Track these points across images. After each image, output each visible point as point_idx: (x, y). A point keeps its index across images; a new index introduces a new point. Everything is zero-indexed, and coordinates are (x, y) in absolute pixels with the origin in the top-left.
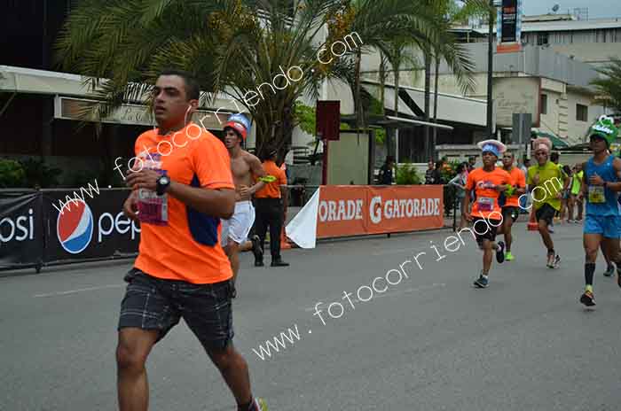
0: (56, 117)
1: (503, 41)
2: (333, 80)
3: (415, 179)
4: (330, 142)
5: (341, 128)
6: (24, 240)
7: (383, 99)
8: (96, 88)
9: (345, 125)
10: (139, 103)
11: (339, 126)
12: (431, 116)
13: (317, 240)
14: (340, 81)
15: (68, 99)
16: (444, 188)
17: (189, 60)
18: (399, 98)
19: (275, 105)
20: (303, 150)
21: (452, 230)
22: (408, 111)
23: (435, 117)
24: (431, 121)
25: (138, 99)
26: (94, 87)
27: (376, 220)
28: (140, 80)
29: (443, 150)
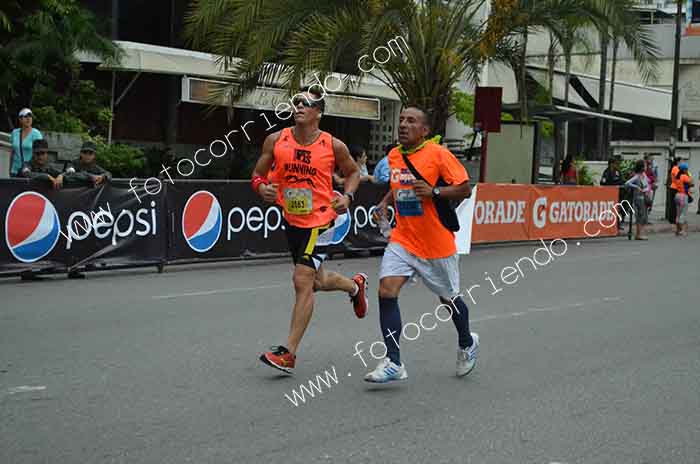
0: (183, 99)
1: (693, 22)
2: (496, 64)
3: (586, 179)
4: (489, 134)
5: (503, 119)
6: (147, 236)
7: (551, 86)
8: (229, 69)
9: (508, 115)
10: (275, 86)
11: (500, 116)
12: (606, 107)
13: (472, 244)
14: (502, 64)
15: (198, 80)
16: (621, 189)
17: (332, 38)
18: (570, 86)
19: (428, 91)
20: (458, 143)
21: (627, 238)
22: (580, 101)
23: (611, 107)
24: (606, 112)
25: (275, 82)
26: (226, 67)
27: (540, 224)
28: (277, 60)
29: (619, 147)
